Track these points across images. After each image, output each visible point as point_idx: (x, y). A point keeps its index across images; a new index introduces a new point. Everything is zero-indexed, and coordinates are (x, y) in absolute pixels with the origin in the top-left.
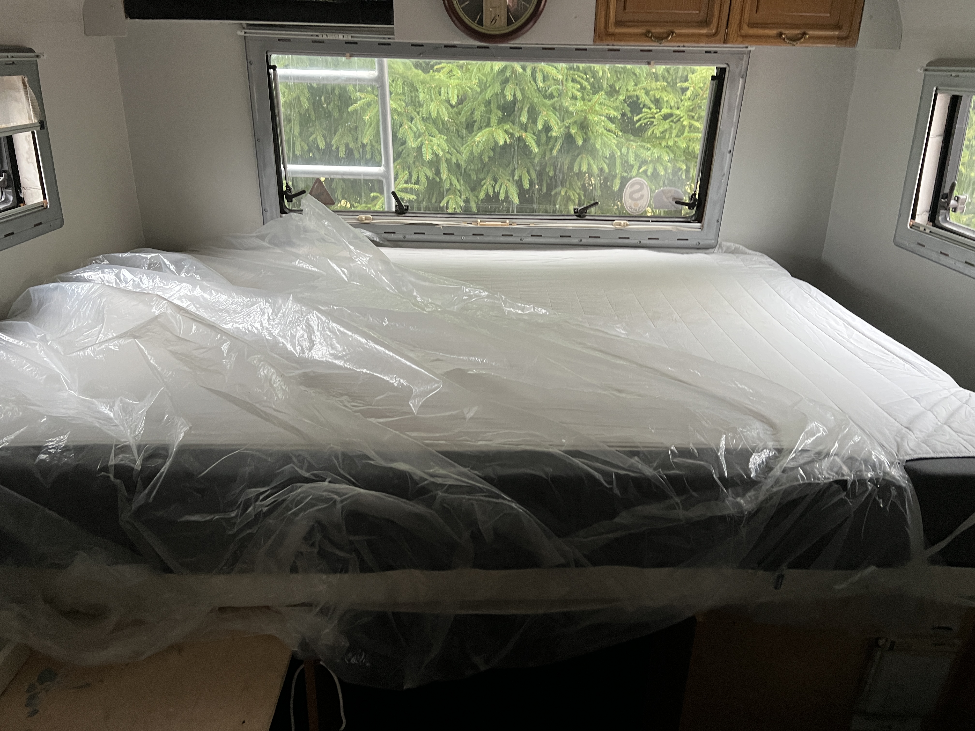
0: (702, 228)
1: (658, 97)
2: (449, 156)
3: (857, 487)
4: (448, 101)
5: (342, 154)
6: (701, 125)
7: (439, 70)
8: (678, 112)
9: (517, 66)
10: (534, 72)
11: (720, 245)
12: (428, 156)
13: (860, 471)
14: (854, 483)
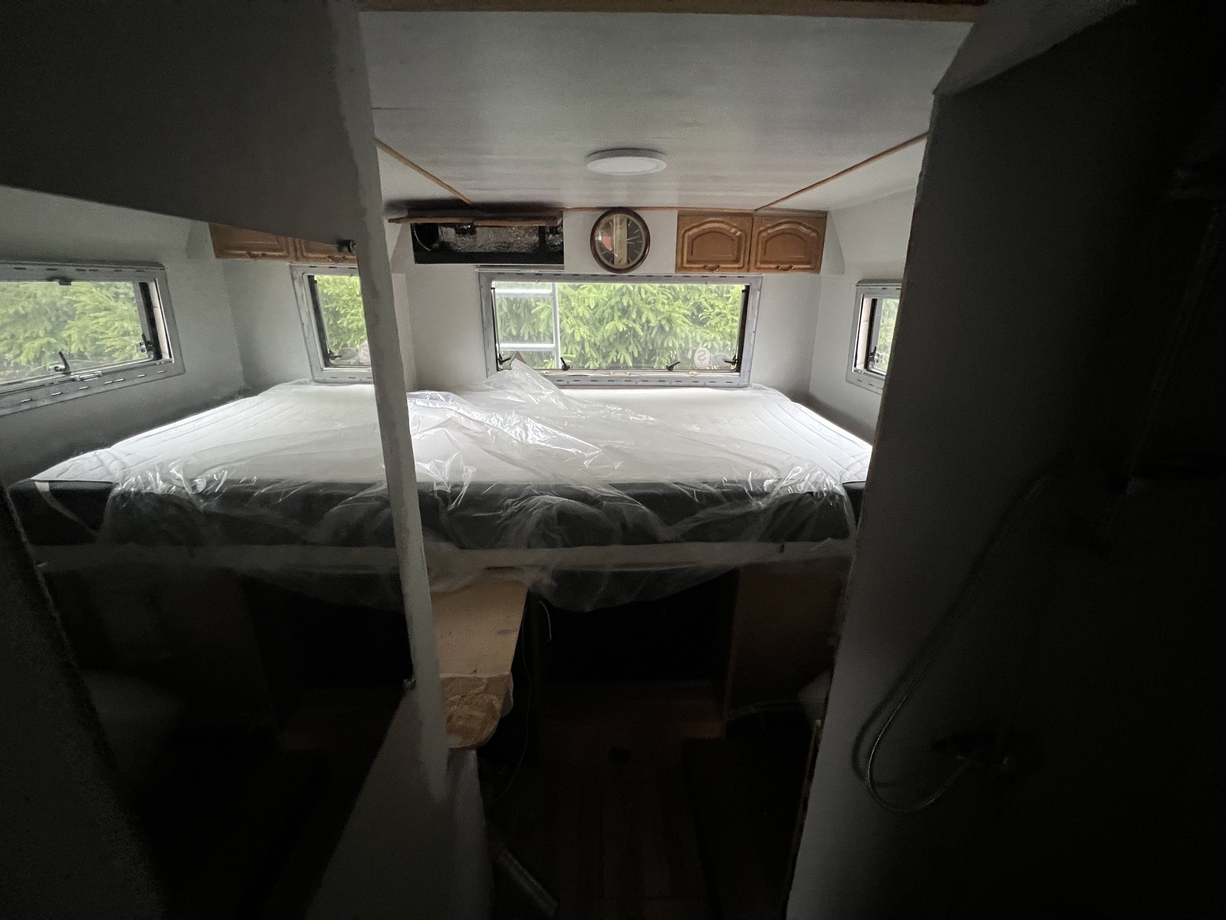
0: (740, 376)
1: (712, 303)
2: (589, 338)
3: (819, 495)
4: (589, 306)
5: (526, 338)
6: (738, 319)
7: (583, 289)
8: (725, 311)
9: (630, 286)
10: (640, 289)
11: (751, 386)
12: (578, 338)
13: (820, 487)
14: (817, 493)
